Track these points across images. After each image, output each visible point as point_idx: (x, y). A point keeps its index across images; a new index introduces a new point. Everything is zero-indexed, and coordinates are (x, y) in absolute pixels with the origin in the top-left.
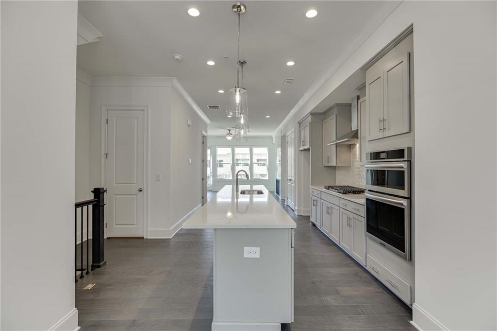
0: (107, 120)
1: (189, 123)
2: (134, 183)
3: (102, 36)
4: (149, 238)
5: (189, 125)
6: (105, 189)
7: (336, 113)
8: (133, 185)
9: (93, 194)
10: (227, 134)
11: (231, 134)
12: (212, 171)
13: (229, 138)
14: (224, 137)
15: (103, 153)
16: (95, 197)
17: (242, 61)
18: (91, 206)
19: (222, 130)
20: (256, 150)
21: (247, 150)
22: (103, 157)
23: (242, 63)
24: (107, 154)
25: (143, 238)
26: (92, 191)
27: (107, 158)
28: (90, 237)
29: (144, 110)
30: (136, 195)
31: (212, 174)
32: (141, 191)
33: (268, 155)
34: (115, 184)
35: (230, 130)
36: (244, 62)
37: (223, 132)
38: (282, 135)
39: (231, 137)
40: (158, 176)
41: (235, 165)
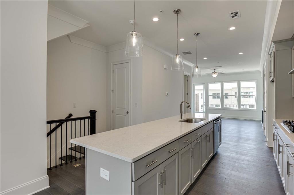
0: (113, 71)
1: (165, 68)
2: (125, 108)
3: (88, 22)
5: (166, 69)
6: (96, 111)
8: (124, 109)
9: (90, 113)
10: (213, 73)
11: (216, 72)
12: (204, 102)
13: (215, 76)
14: (210, 75)
15: (111, 90)
16: (91, 115)
17: (176, 10)
18: (89, 119)
19: (208, 70)
20: (243, 84)
21: (235, 85)
23: (178, 12)
24: (113, 91)
26: (89, 112)
27: (113, 93)
29: (129, 62)
30: (126, 115)
31: (204, 104)
32: (128, 113)
33: (256, 88)
34: (116, 108)
35: (215, 70)
36: (179, 10)
37: (210, 71)
39: (217, 75)
40: (136, 104)
41: (223, 96)
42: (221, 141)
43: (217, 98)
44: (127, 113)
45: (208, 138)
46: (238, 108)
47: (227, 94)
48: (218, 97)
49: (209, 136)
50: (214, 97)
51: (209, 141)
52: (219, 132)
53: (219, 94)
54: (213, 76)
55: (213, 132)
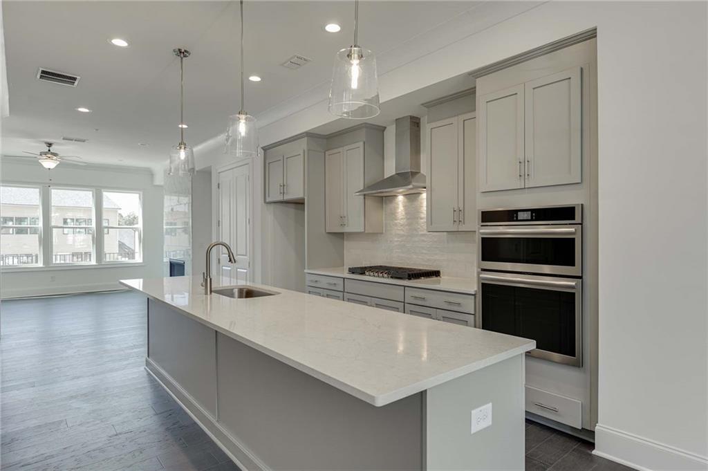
7: (364, 140)
10: (45, 153)
11: (55, 155)
13: (49, 164)
14: (33, 161)
35: (50, 145)
37: (31, 147)
38: (190, 167)
39: (58, 162)
54: (42, 166)
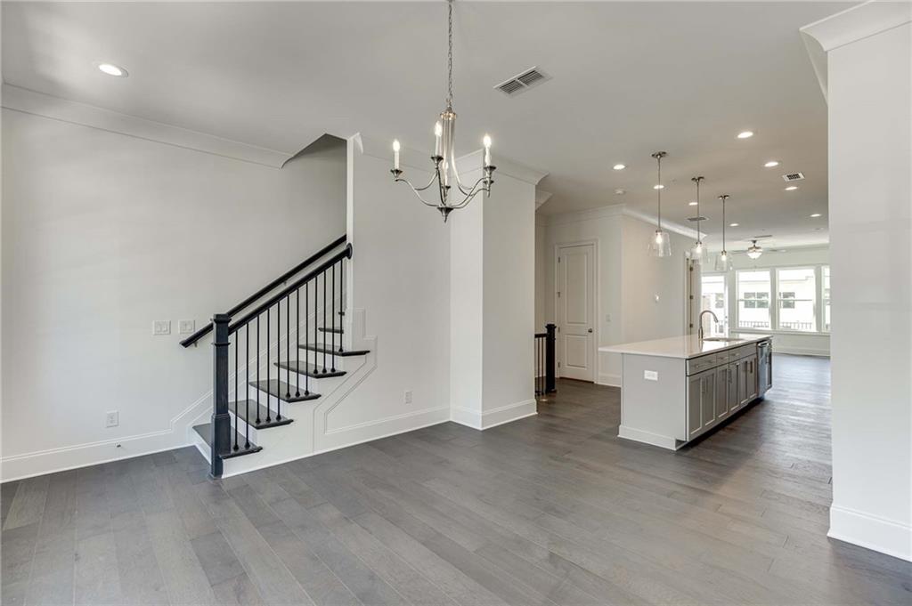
0: (559, 258)
2: (585, 323)
4: (599, 383)
6: (555, 326)
8: (584, 325)
9: (546, 329)
10: (751, 248)
11: (758, 248)
12: (727, 315)
13: (754, 255)
15: (556, 291)
16: (548, 331)
18: (545, 338)
19: (739, 242)
22: (556, 295)
24: (559, 293)
25: (593, 382)
26: (545, 326)
27: (559, 297)
28: (545, 375)
29: (593, 244)
30: (588, 336)
31: (727, 320)
34: (566, 324)
35: (755, 242)
37: (742, 245)
39: (761, 253)
40: (608, 316)
41: (779, 302)
42: (770, 382)
43: (759, 307)
44: (590, 331)
45: (749, 366)
46: (817, 329)
47: (792, 294)
48: (762, 305)
49: (751, 363)
50: (749, 305)
51: (751, 372)
52: (767, 366)
53: (766, 294)
54: (749, 256)
55: (757, 360)
